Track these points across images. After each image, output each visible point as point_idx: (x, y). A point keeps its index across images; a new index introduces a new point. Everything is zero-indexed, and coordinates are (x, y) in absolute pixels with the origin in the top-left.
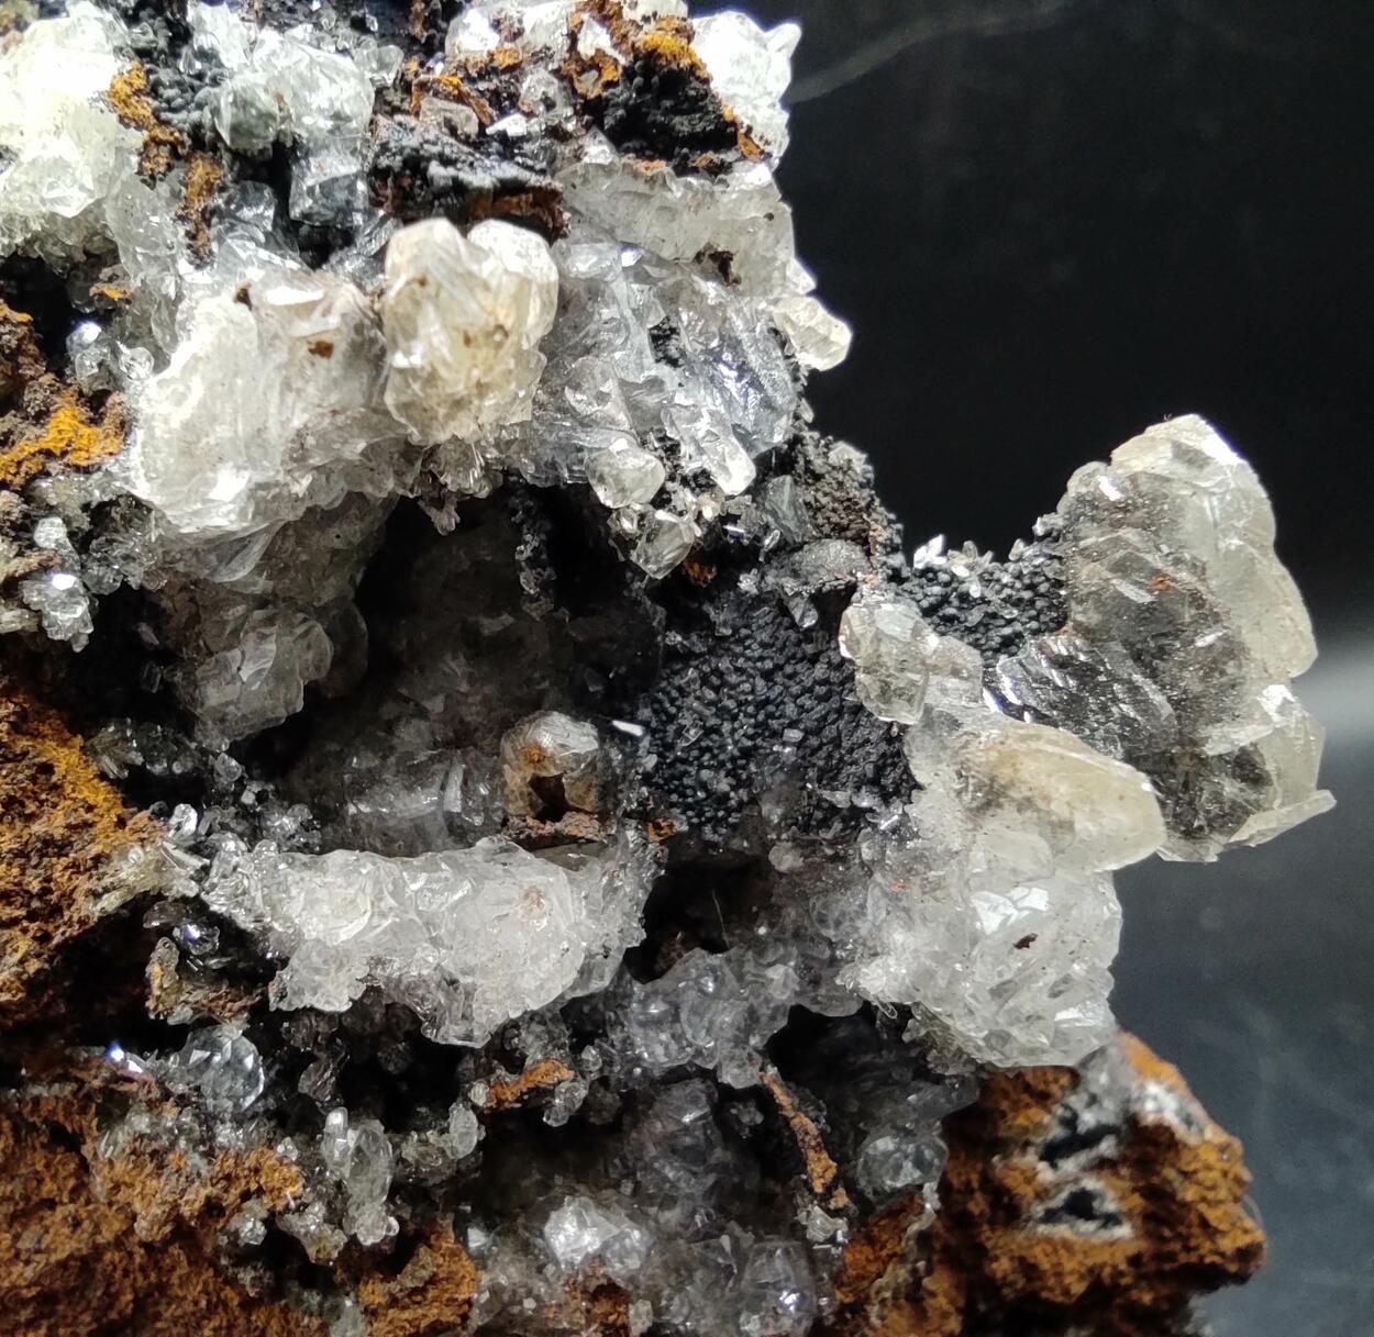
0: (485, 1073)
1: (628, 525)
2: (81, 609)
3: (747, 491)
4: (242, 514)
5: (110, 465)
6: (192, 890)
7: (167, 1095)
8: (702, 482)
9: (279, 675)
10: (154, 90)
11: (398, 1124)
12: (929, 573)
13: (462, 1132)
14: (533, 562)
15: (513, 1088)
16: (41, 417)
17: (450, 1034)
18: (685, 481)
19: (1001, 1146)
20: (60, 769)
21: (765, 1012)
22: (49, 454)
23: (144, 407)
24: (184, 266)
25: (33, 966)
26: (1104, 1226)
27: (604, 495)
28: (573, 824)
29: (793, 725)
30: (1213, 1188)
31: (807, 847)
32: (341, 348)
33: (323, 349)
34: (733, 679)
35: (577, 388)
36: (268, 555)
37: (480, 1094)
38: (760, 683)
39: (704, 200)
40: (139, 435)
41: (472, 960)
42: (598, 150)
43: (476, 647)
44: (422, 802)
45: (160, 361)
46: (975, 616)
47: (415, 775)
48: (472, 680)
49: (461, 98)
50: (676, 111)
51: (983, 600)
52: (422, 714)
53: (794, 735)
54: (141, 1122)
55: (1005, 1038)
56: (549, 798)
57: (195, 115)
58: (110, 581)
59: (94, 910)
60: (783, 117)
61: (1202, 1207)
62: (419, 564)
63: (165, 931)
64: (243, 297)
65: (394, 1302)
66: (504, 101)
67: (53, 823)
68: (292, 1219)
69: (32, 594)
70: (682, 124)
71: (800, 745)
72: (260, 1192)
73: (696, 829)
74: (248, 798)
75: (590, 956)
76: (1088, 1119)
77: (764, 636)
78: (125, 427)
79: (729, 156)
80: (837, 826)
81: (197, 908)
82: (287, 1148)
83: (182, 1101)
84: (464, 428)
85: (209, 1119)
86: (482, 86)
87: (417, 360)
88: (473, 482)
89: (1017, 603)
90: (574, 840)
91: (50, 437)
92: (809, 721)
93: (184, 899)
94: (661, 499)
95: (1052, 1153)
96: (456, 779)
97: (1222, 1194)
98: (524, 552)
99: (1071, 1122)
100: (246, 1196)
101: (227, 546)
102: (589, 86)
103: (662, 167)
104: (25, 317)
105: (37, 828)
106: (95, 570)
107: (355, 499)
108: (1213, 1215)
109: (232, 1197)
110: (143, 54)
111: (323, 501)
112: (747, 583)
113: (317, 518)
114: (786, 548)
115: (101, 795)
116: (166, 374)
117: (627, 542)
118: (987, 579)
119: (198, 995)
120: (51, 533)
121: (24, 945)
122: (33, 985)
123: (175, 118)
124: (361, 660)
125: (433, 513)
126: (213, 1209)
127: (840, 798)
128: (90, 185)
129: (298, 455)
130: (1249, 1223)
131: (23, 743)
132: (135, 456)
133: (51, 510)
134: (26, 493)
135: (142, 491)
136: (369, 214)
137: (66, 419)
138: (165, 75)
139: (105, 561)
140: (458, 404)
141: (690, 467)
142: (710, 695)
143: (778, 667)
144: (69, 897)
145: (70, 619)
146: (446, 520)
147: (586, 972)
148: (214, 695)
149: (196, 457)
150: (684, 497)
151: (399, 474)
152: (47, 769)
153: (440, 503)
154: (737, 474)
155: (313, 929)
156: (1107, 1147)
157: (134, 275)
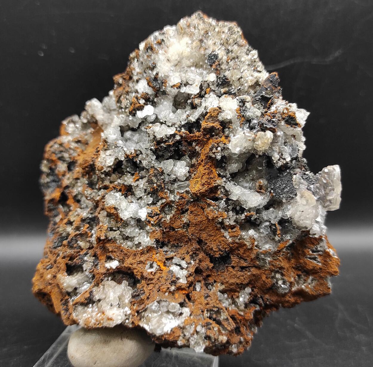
0: (247, 212)
1: (275, 162)
2: (220, 157)
3: (290, 161)
4: (238, 152)
5: (228, 145)
6: (224, 185)
7: (215, 205)
8: (284, 159)
9: (237, 168)
10: (240, 110)
11: (237, 214)
12: (307, 174)
13: (243, 217)
14: (265, 163)
15: (249, 214)
16: (221, 137)
17: (244, 207)
18: (283, 159)
19: (306, 247)
20: (213, 171)
21: (278, 217)
22: (221, 141)
23: (232, 140)
24: (239, 128)
25: (207, 189)
26: (317, 262)
27: (273, 158)
28: (262, 191)
29: (289, 187)
30: (333, 263)
31: (287, 200)
32: (251, 140)
33: (250, 140)
34: (284, 181)
35: (274, 146)
36: (239, 156)
37: (246, 214)
38: (286, 182)
39: (293, 130)
40: (231, 142)
41: (248, 199)
42: (283, 123)
43: (257, 170)
44: (247, 185)
45: (234, 136)
46: (310, 180)
47: (247, 182)
48: (256, 173)
49: (270, 116)
50: (292, 121)
51: (311, 179)
52: (250, 176)
53: (288, 188)
54: (212, 207)
55: (299, 221)
56: (261, 187)
57: (244, 114)
58: (223, 155)
59: (214, 185)
60: (305, 122)
61: (331, 265)
62: (253, 160)
63: (220, 189)
64: (244, 133)
65: (232, 232)
66: (274, 117)
67: (212, 176)
68: (225, 220)
69: (216, 154)
70: (292, 122)
71: (289, 189)
72: (222, 216)
73: (276, 195)
74: (230, 179)
75: (260, 204)
76: (319, 249)
77: (288, 177)
78: (229, 141)
79: (296, 127)
80: (290, 198)
81: (224, 187)
82: (226, 213)
83: (217, 206)
84: (261, 149)
85: (219, 208)
86: (272, 115)
87: (257, 143)
88: (261, 154)
89: (315, 180)
90: (262, 192)
91: (221, 140)
92: (291, 187)
93: (223, 186)
94: (279, 160)
95: (313, 251)
96: (251, 183)
97: (334, 264)
98: (264, 162)
99: (317, 249)
100: (221, 217)
101: (235, 154)
102: (284, 116)
103: (289, 126)
104: (222, 127)
105: (211, 176)
106: (222, 153)
107: (249, 152)
108: (332, 266)
109: (219, 216)
110: (240, 106)
111: (246, 152)
112: (288, 171)
113: (245, 153)
114: (294, 168)
115: (216, 175)
116: (235, 137)
117: (275, 163)
118: (313, 177)
119: (222, 195)
120: (219, 149)
121: (206, 187)
122: (206, 191)
123: (242, 113)
124: (244, 168)
125: (256, 156)
126: (217, 217)
127: (291, 196)
128: (232, 117)
129: (245, 148)
130: (337, 268)
131: (210, 168)
132: (230, 144)
133: (219, 146)
134: (218, 144)
135: (230, 148)
136: (257, 126)
137: (223, 138)
138: (241, 109)
139: (223, 153)
140: (260, 147)
141: (283, 157)
142: (281, 182)
143: (289, 181)
144: (212, 183)
145: (219, 157)
146: (257, 156)
147: (259, 206)
148: (229, 168)
149: (236, 146)
150: (282, 160)
151: (253, 151)
152: (212, 171)
153: (257, 155)
154: (288, 159)
155: (234, 191)
156: (320, 253)
157: (233, 126)
